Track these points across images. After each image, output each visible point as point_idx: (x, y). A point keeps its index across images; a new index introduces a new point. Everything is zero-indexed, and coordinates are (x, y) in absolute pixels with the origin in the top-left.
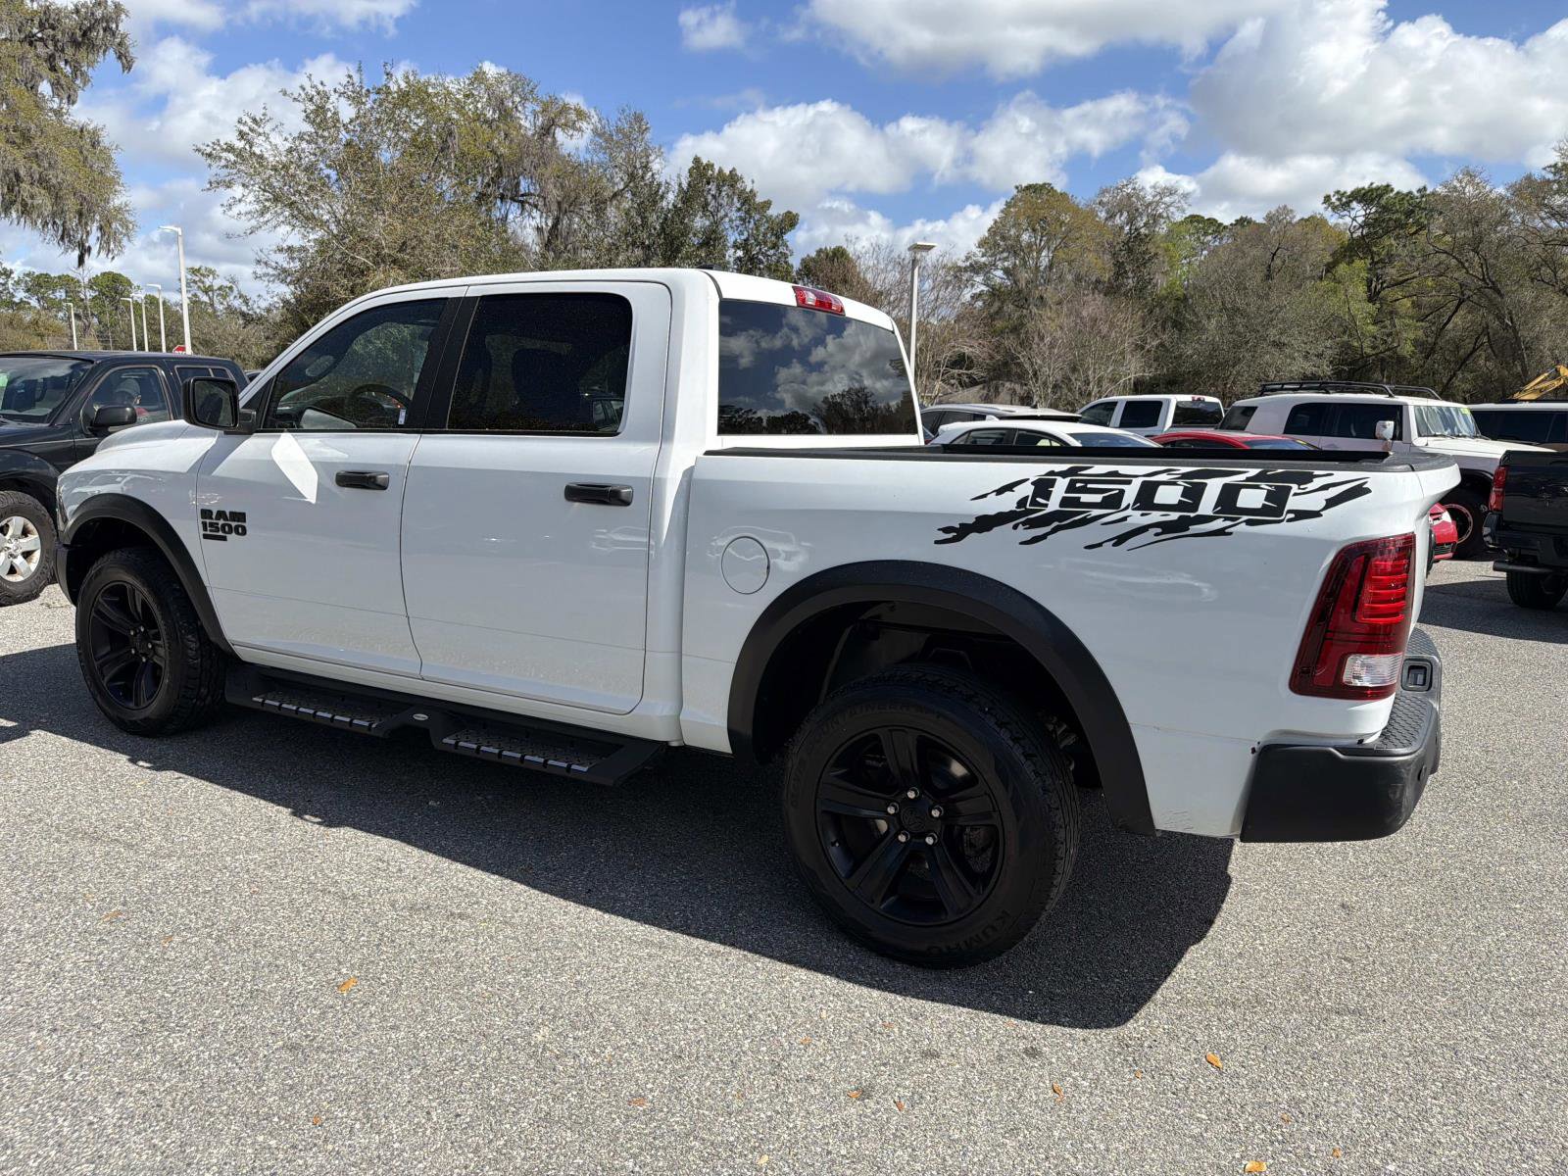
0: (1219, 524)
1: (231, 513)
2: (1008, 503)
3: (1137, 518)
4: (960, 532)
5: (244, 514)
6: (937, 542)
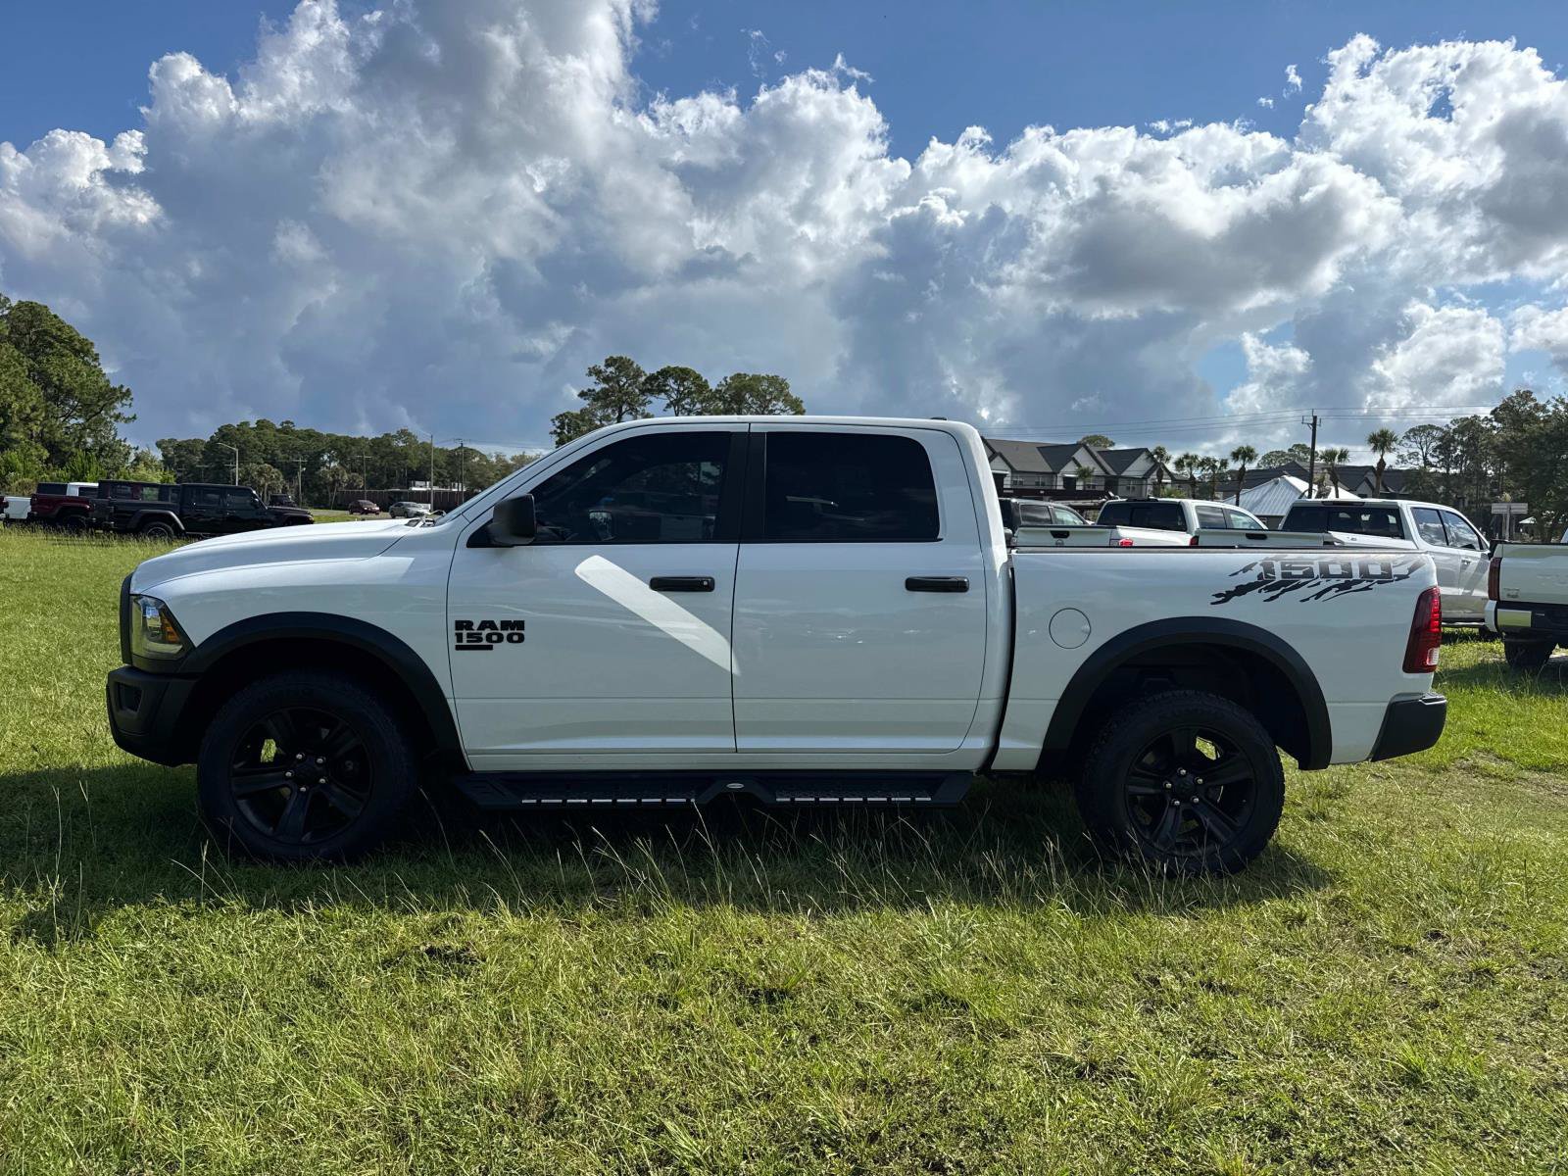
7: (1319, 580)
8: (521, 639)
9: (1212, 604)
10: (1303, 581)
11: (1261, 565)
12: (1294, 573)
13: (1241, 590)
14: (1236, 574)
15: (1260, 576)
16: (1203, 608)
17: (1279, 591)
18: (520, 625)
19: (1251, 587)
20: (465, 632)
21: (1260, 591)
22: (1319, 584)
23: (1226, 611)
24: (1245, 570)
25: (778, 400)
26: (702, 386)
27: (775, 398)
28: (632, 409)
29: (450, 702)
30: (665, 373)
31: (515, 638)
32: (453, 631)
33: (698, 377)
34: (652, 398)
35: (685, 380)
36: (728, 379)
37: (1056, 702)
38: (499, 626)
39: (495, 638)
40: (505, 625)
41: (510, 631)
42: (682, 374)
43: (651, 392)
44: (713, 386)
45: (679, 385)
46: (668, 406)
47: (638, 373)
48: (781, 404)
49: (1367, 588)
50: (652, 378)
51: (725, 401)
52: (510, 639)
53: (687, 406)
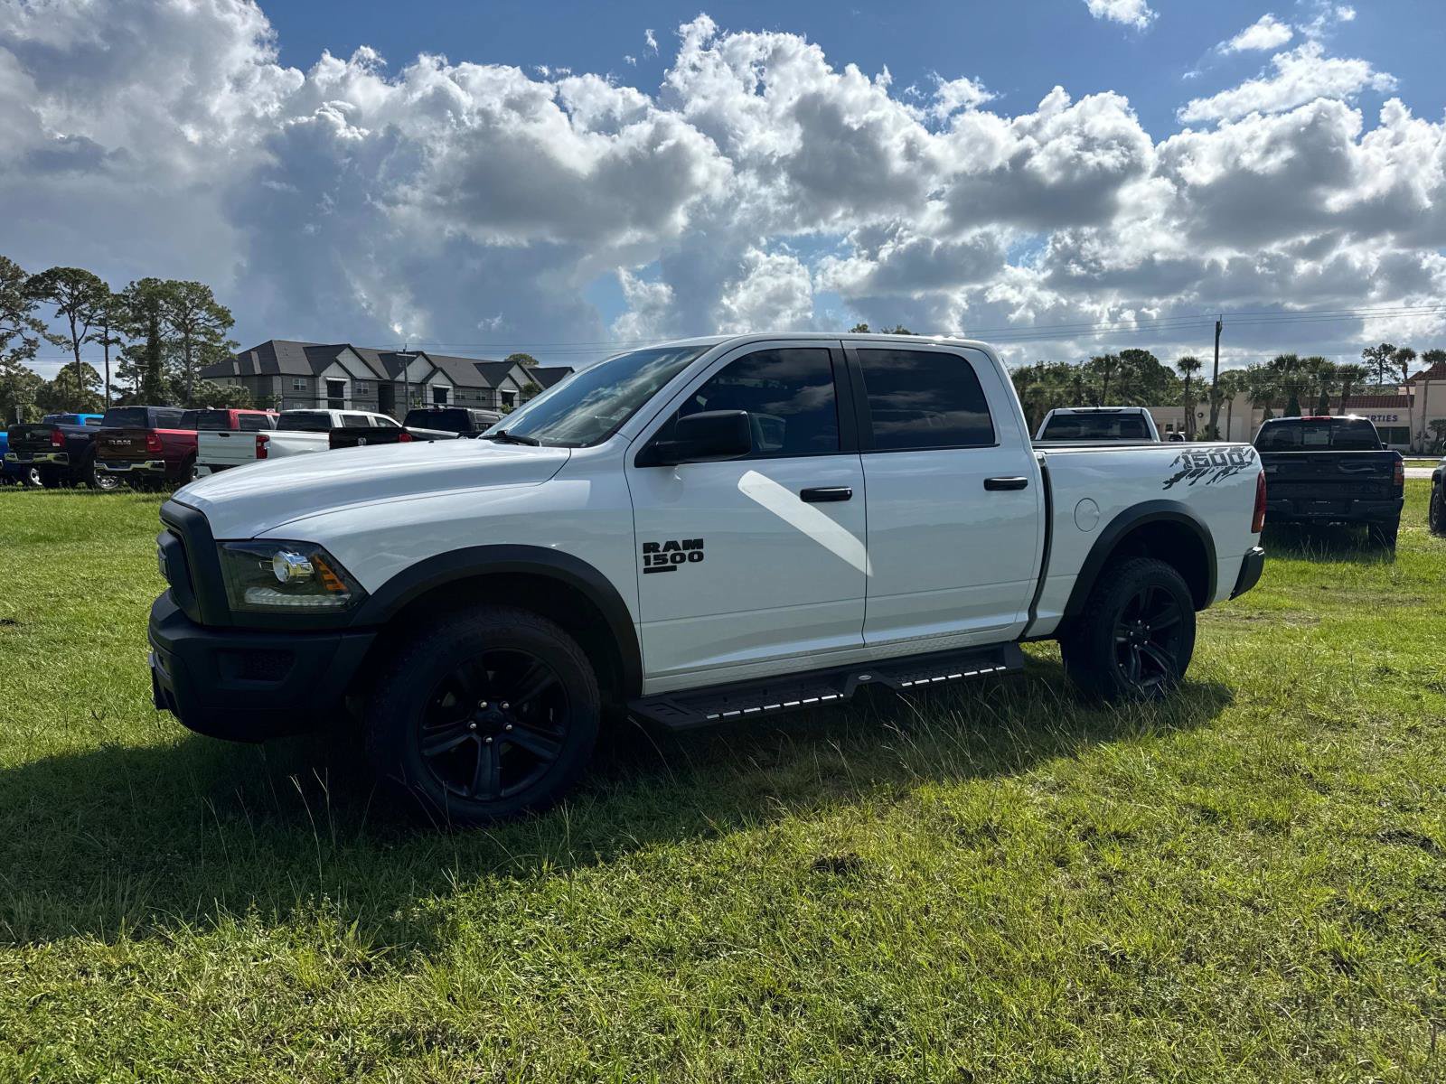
0: (1234, 469)
1: (685, 542)
2: (1179, 468)
3: (1217, 471)
4: (1170, 483)
5: (702, 540)
6: (1164, 489)
7: (1213, 467)
8: (701, 557)
10: (1205, 468)
11: (1183, 458)
12: (1200, 462)
14: (1172, 465)
15: (1184, 466)
16: (1159, 493)
17: (1195, 477)
18: (699, 543)
19: (1181, 475)
20: (652, 555)
21: (1186, 478)
22: (1212, 471)
23: (1170, 495)
24: (1175, 462)
25: (202, 309)
26: (100, 290)
27: (197, 307)
28: (13, 314)
29: (637, 627)
30: (53, 275)
31: (696, 557)
32: (641, 554)
33: (95, 279)
34: (39, 303)
35: (78, 282)
36: (135, 285)
37: (1076, 577)
38: (681, 546)
39: (678, 558)
40: (687, 544)
41: (691, 551)
42: (73, 277)
43: (37, 295)
44: (115, 289)
45: (73, 289)
46: (61, 312)
47: (17, 273)
48: (204, 313)
49: (1236, 473)
50: (35, 280)
51: (133, 307)
52: (691, 559)
53: (85, 312)
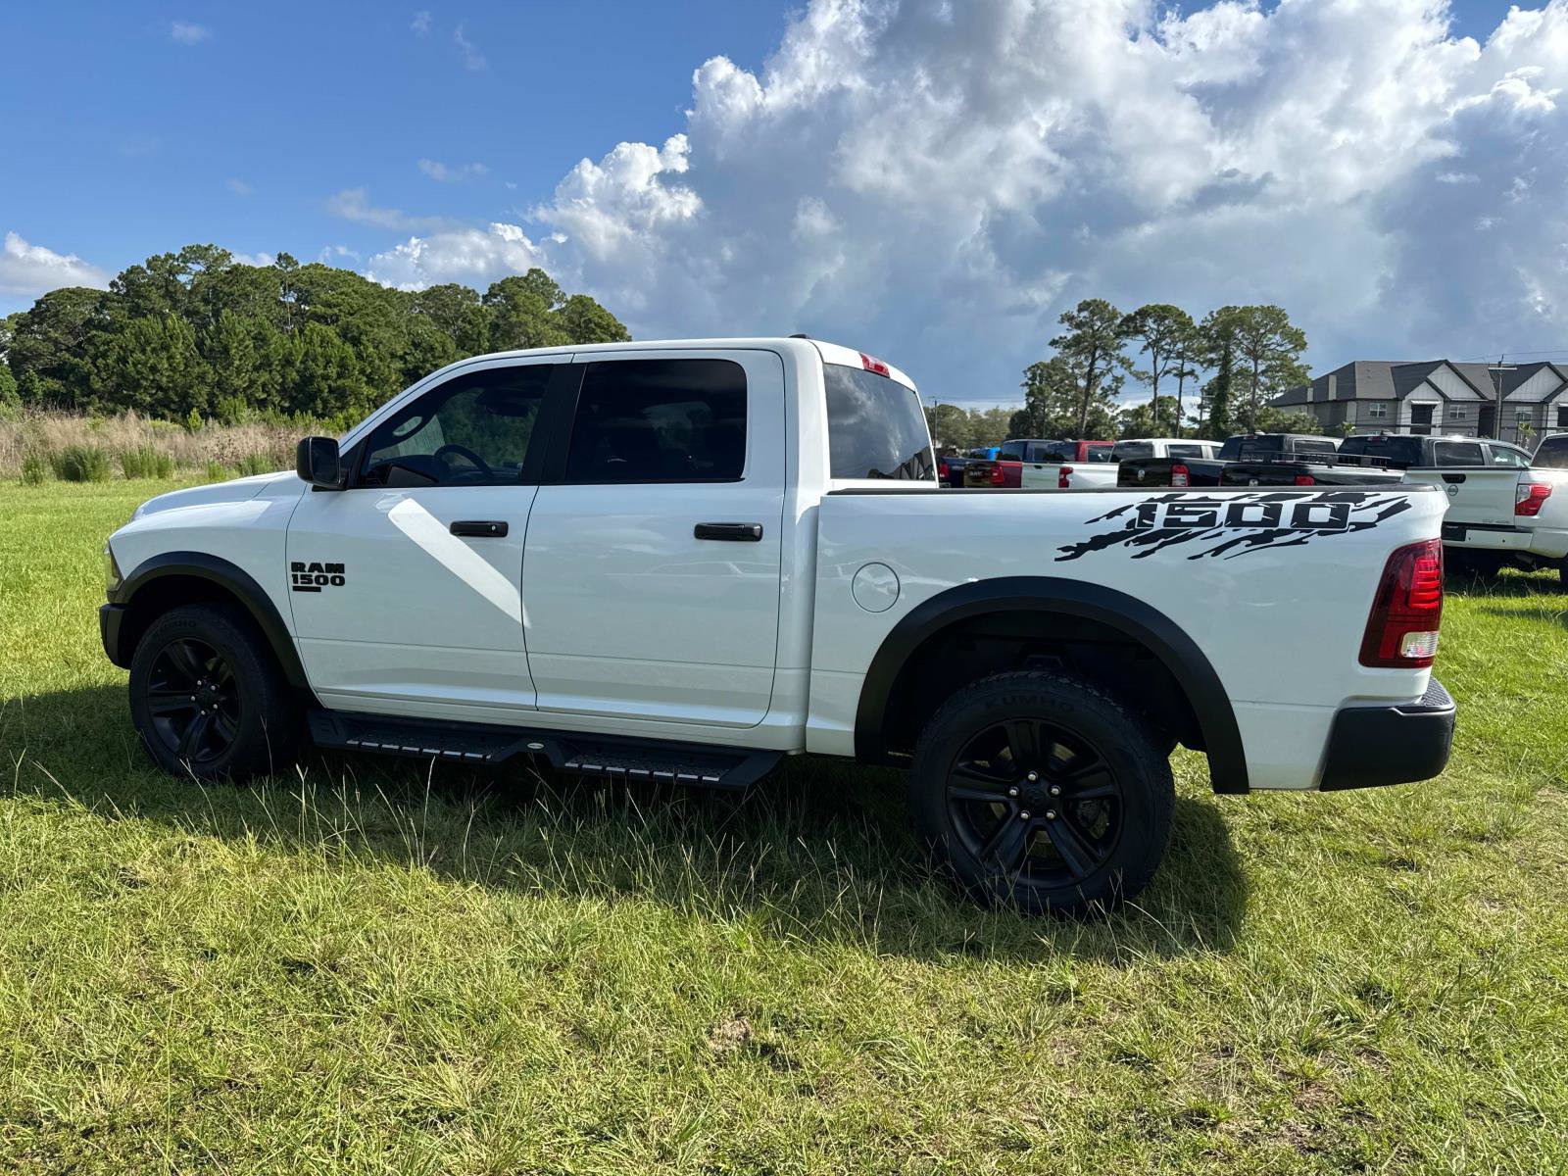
1: (329, 564)
5: (344, 565)
7: (1223, 528)
8: (342, 582)
9: (1057, 560)
10: (1195, 530)
11: (1137, 508)
12: (1184, 519)
13: (1099, 542)
14: (1097, 520)
15: (1131, 524)
16: (1045, 565)
17: (1156, 544)
18: (340, 568)
19: (1114, 538)
20: (299, 574)
21: (1127, 544)
22: (1220, 534)
23: (1075, 570)
24: (1110, 516)
25: (1276, 334)
26: (1184, 323)
27: (1270, 331)
28: (1106, 354)
29: (295, 641)
30: (1143, 313)
31: (338, 581)
32: (290, 573)
33: (1181, 314)
34: (1127, 341)
35: (1166, 318)
36: (1215, 315)
38: (324, 568)
39: (322, 580)
40: (331, 568)
41: (333, 574)
42: (1162, 313)
43: (1127, 334)
44: (1197, 323)
45: (1159, 325)
46: (1145, 348)
47: (1114, 315)
48: (1278, 337)
49: (1299, 542)
50: (1129, 319)
51: (1210, 338)
52: (333, 582)
53: (1167, 347)
